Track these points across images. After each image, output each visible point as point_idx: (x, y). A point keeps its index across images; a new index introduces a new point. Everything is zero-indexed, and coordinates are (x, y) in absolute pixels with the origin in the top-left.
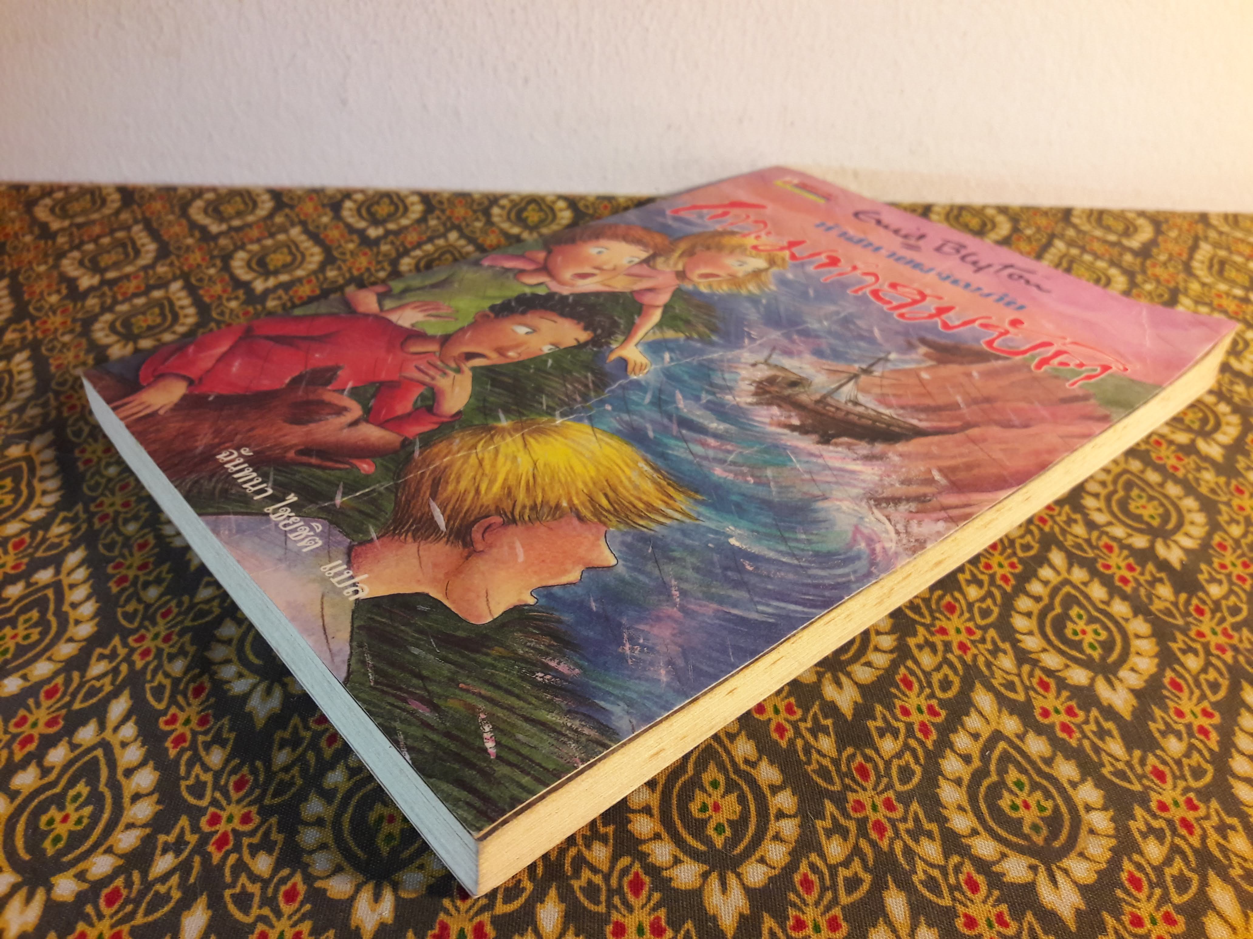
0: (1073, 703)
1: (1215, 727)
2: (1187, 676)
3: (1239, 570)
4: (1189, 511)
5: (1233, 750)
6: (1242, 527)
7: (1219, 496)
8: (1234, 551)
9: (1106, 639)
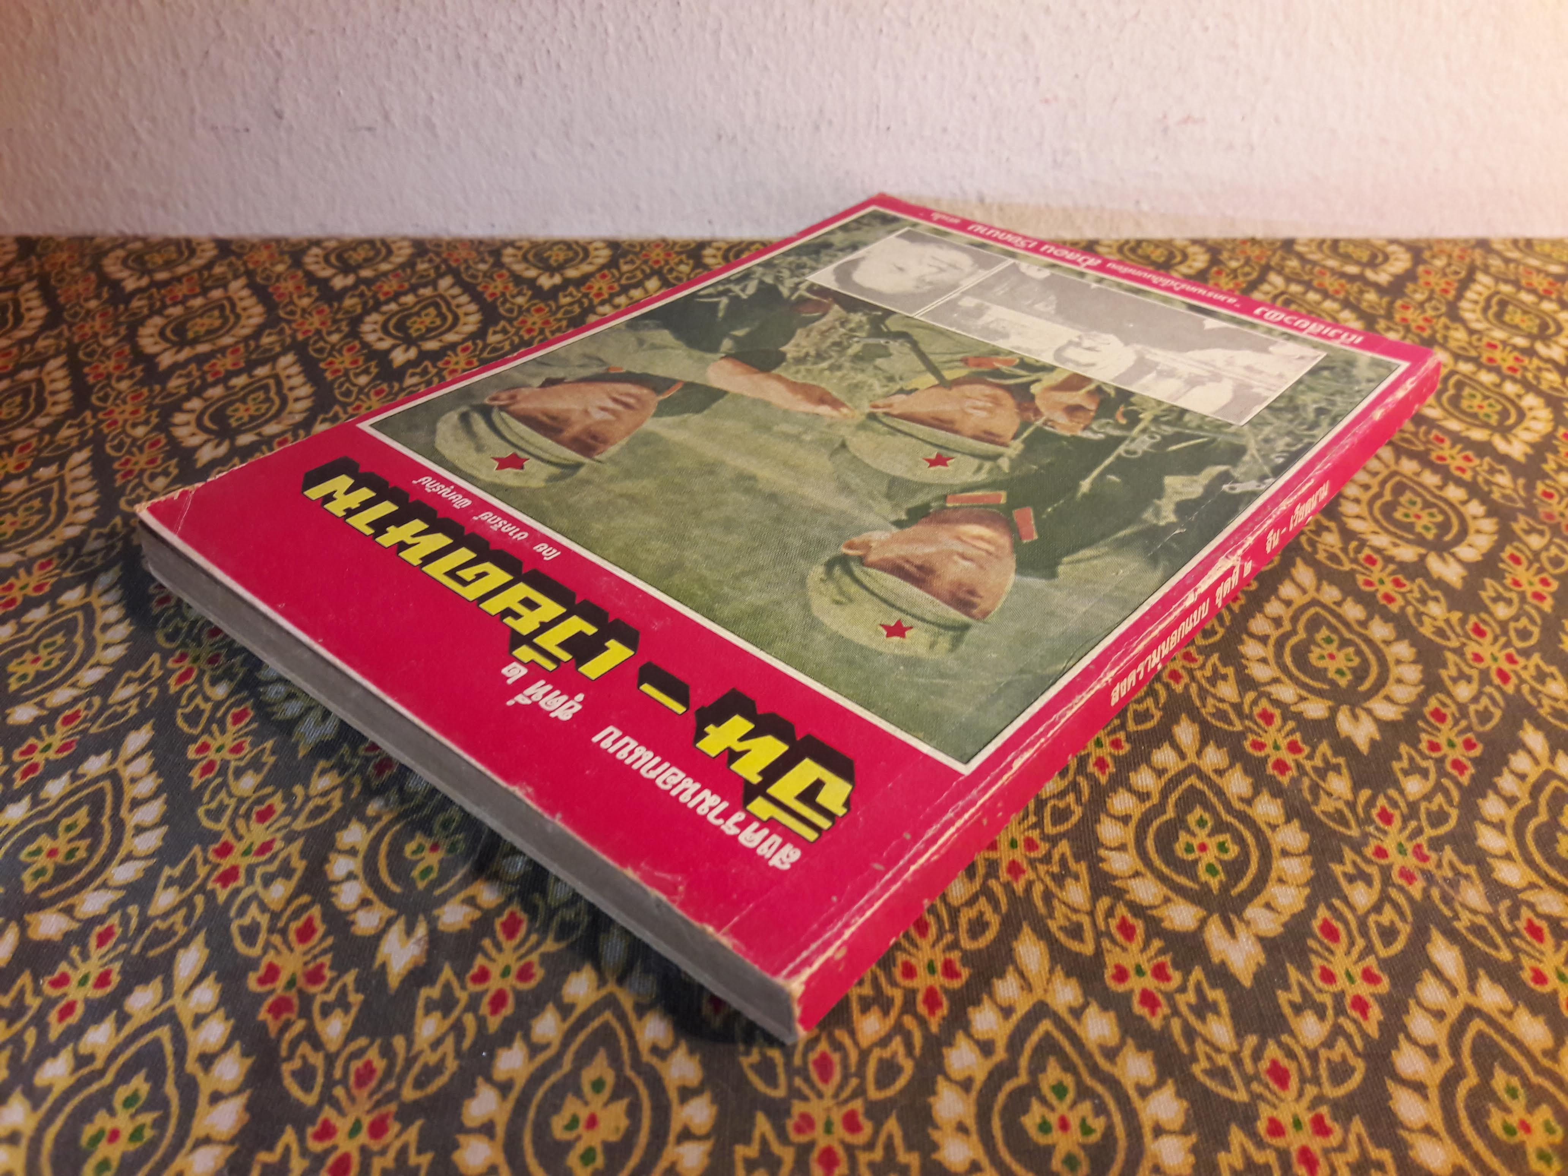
0: (1167, 959)
1: (1380, 999)
2: (1350, 916)
3: (1459, 753)
4: (1398, 662)
5: (1401, 1037)
6: (1475, 686)
7: (1448, 639)
8: (1456, 722)
9: (1237, 858)
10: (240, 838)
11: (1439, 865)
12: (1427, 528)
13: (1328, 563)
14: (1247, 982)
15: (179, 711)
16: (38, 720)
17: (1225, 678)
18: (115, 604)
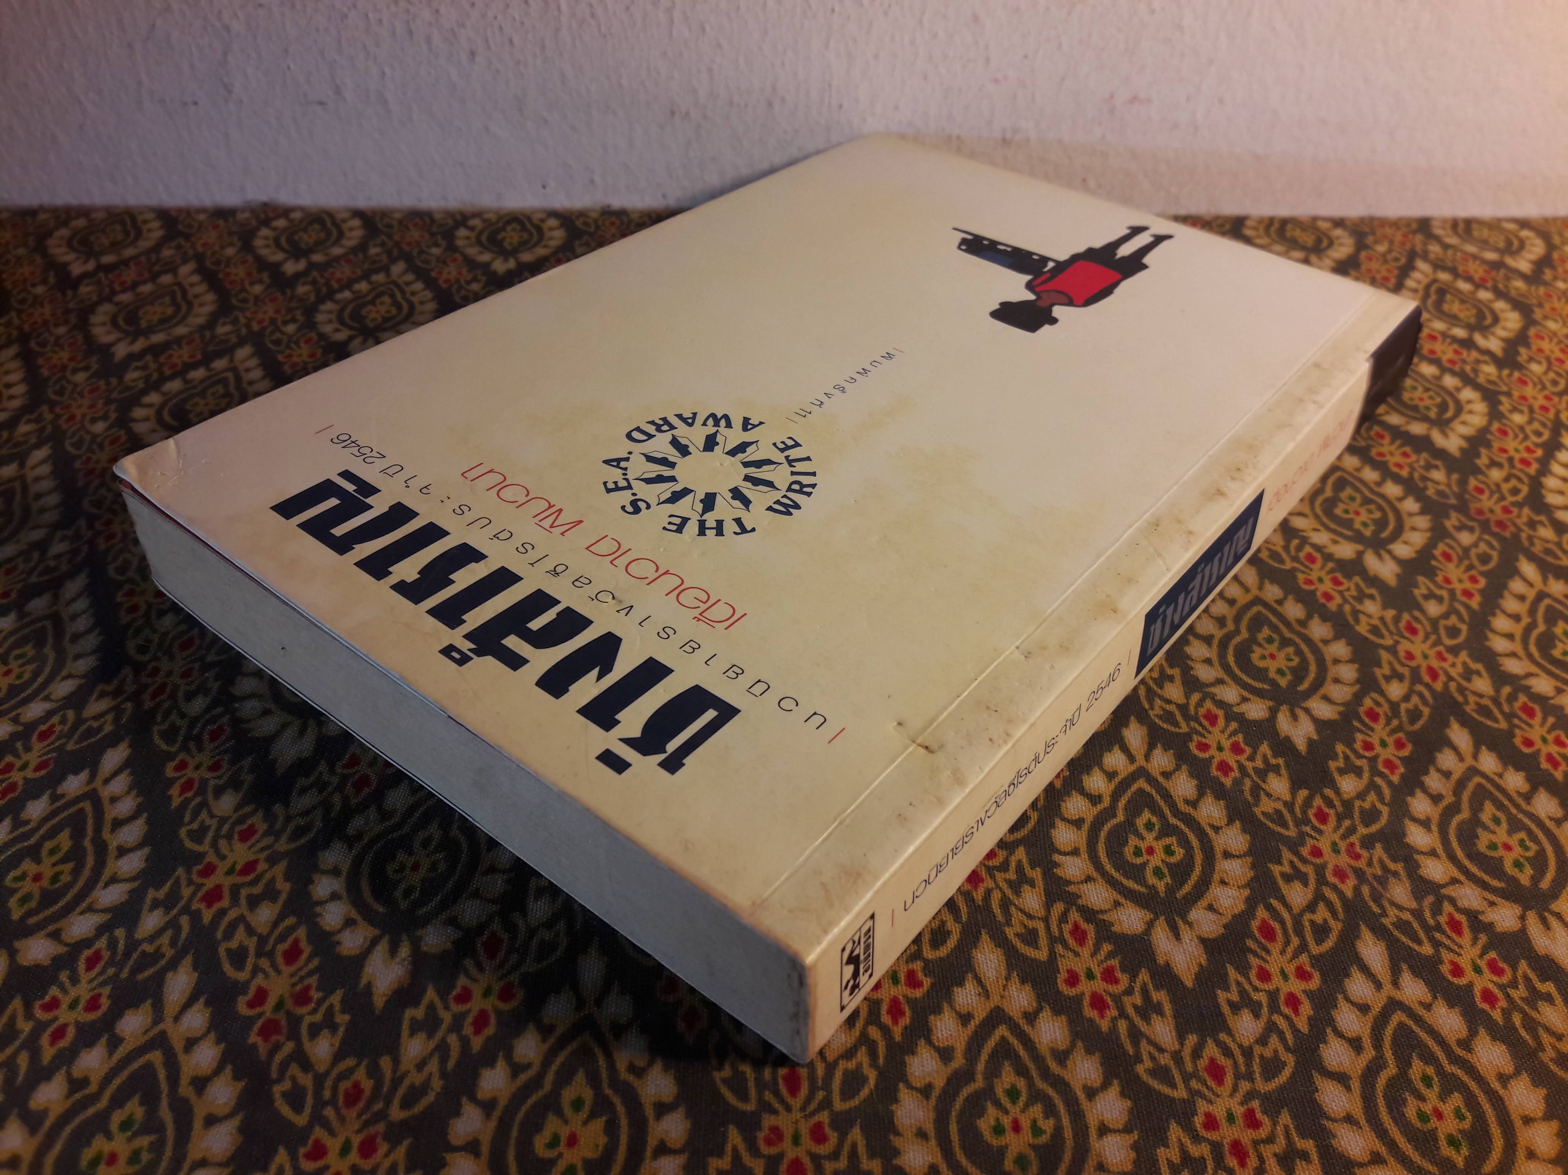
0: (1115, 962)
1: (1310, 995)
2: (1286, 916)
3: (1389, 753)
4: (1336, 661)
5: (1329, 1033)
6: (1406, 683)
7: (1382, 637)
8: (1388, 723)
9: (1181, 861)
10: (223, 858)
11: (1370, 864)
12: (1365, 524)
13: (1271, 562)
14: (1189, 984)
15: (156, 729)
16: (14, 737)
17: (1171, 679)
18: (84, 612)
